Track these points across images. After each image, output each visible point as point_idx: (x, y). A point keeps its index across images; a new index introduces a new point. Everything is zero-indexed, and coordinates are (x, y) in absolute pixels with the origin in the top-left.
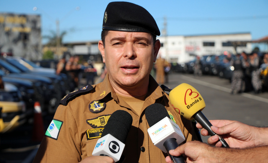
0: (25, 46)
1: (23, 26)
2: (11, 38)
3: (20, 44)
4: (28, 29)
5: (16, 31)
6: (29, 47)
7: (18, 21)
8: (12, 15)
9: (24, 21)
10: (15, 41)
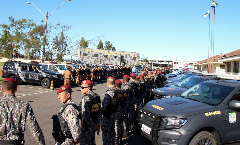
0: (135, 61)
1: (135, 56)
2: (131, 59)
3: (134, 60)
4: (136, 57)
5: (133, 57)
6: (136, 61)
7: (134, 54)
8: (132, 53)
9: (135, 55)
10: (132, 60)
